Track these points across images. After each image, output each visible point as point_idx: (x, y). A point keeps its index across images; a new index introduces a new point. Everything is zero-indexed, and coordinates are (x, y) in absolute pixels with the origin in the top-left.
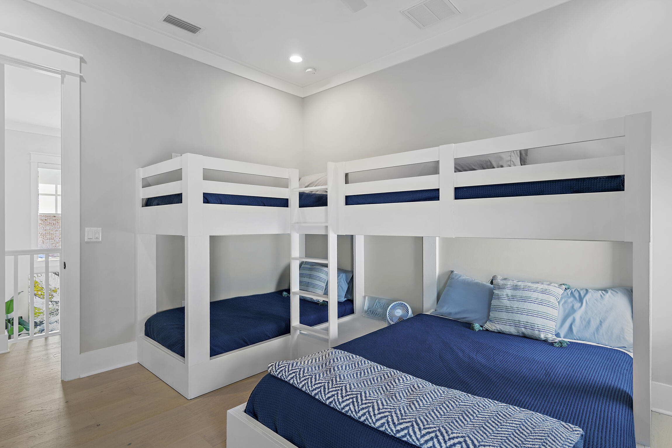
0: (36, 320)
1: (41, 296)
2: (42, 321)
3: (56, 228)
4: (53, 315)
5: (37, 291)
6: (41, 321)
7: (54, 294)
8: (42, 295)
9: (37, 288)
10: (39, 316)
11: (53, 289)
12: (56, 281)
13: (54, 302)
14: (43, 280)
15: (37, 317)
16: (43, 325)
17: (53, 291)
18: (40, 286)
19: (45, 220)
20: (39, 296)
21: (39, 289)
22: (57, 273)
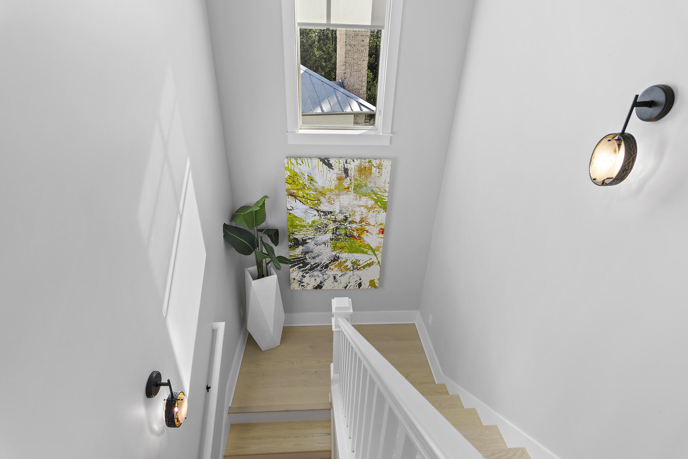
0: (297, 236)
1: (304, 200)
2: (306, 240)
3: (364, 56)
4: (320, 232)
5: (298, 189)
6: (304, 239)
7: (322, 199)
8: (304, 197)
9: (298, 185)
10: (301, 230)
11: (320, 190)
12: (325, 176)
13: (321, 212)
14: (305, 172)
15: (299, 232)
16: (308, 245)
17: (320, 192)
18: (301, 182)
19: (354, 45)
20: (301, 199)
21: (300, 186)
22: (326, 161)
